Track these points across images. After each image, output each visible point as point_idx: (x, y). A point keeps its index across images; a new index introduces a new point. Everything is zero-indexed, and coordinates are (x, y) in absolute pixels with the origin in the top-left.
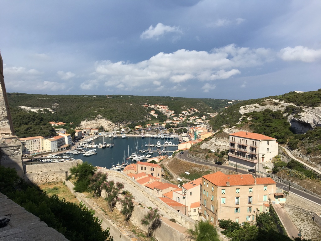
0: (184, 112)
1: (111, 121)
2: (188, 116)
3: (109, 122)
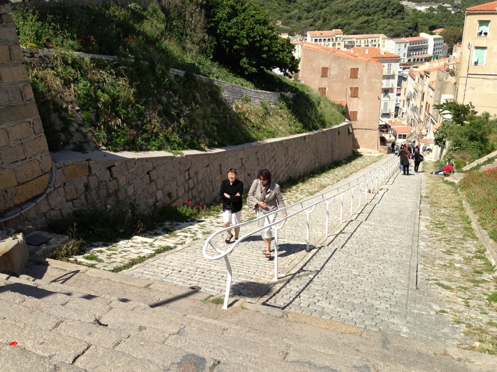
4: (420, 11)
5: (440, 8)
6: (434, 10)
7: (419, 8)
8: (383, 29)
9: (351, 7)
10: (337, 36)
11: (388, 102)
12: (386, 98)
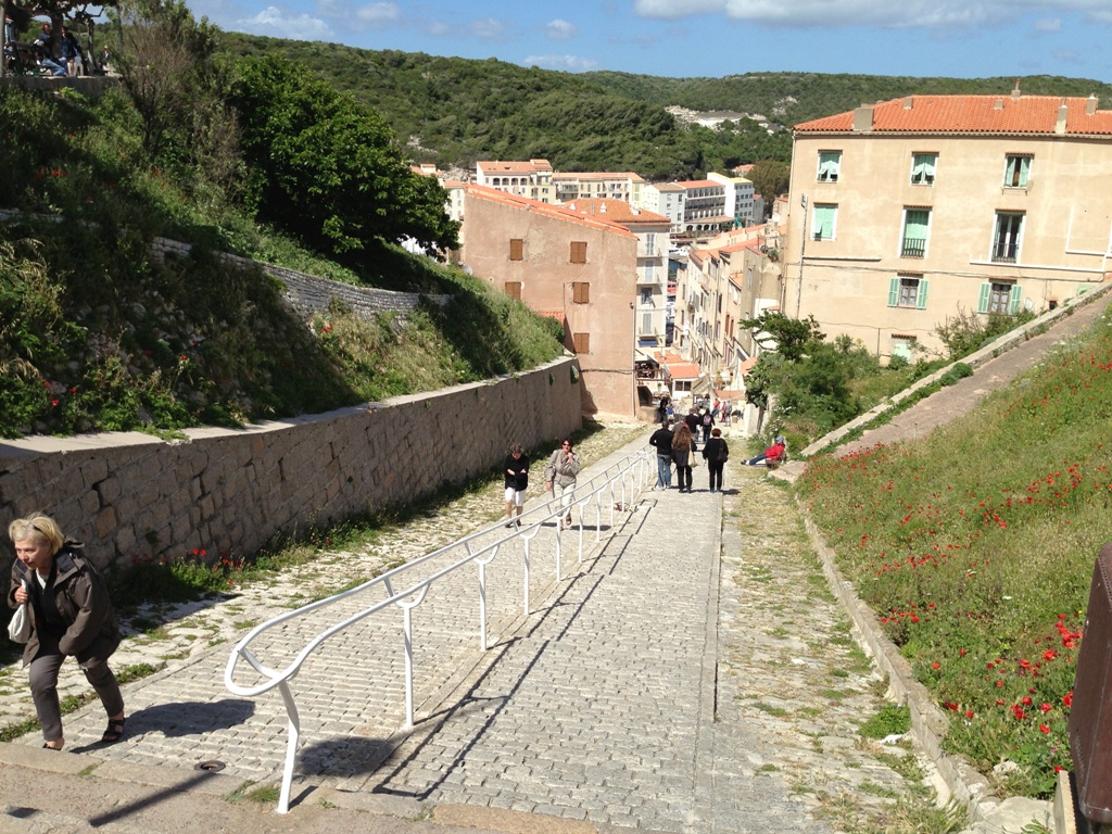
4: (706, 128)
5: (745, 121)
6: (733, 126)
7: (703, 122)
8: (634, 163)
9: (567, 113)
10: (539, 174)
11: (652, 313)
12: (647, 306)
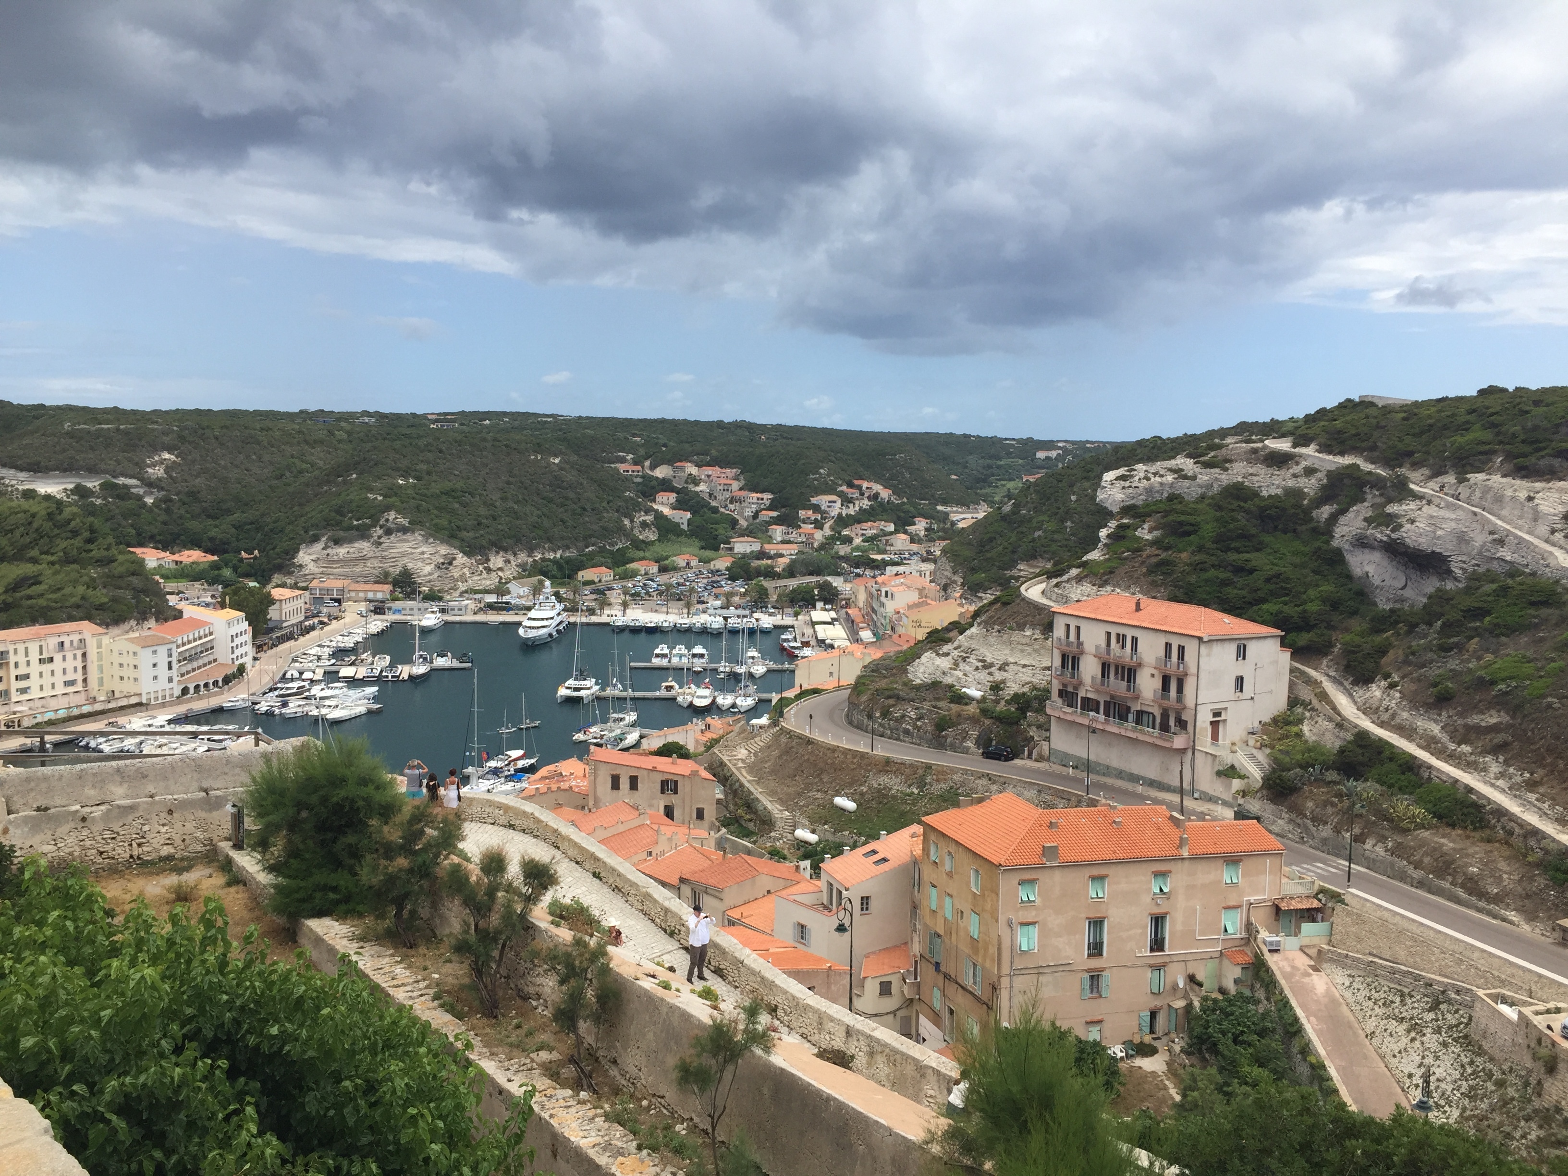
0: (823, 500)
1: (451, 545)
2: (842, 521)
3: (444, 550)
4: (48, 497)
5: (108, 486)
6: (90, 493)
7: (41, 488)
8: (80, 605)
